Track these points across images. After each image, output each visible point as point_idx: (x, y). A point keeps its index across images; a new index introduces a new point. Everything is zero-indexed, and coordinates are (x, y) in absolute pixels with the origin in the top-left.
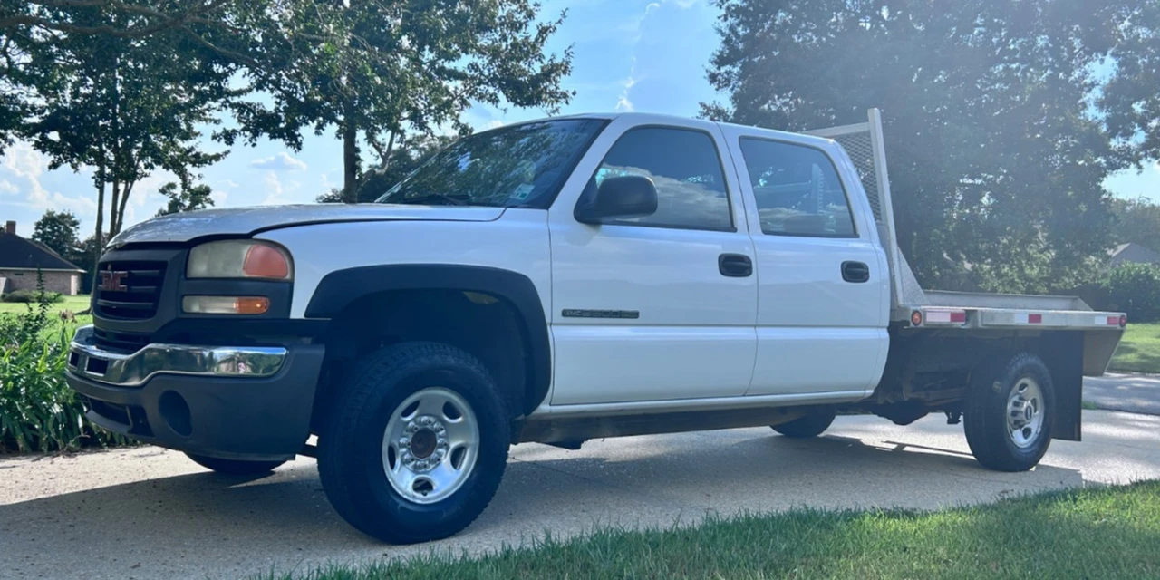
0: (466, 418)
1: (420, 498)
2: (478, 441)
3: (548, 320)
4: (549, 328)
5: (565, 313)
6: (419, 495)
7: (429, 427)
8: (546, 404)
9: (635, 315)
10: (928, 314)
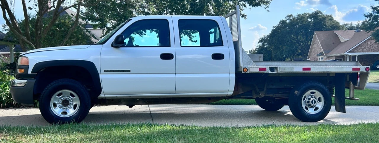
0: (76, 97)
1: (63, 116)
2: (79, 103)
3: (99, 72)
4: (100, 75)
5: (105, 71)
6: (63, 115)
7: (67, 99)
8: (102, 94)
9: (129, 71)
10: (250, 69)
